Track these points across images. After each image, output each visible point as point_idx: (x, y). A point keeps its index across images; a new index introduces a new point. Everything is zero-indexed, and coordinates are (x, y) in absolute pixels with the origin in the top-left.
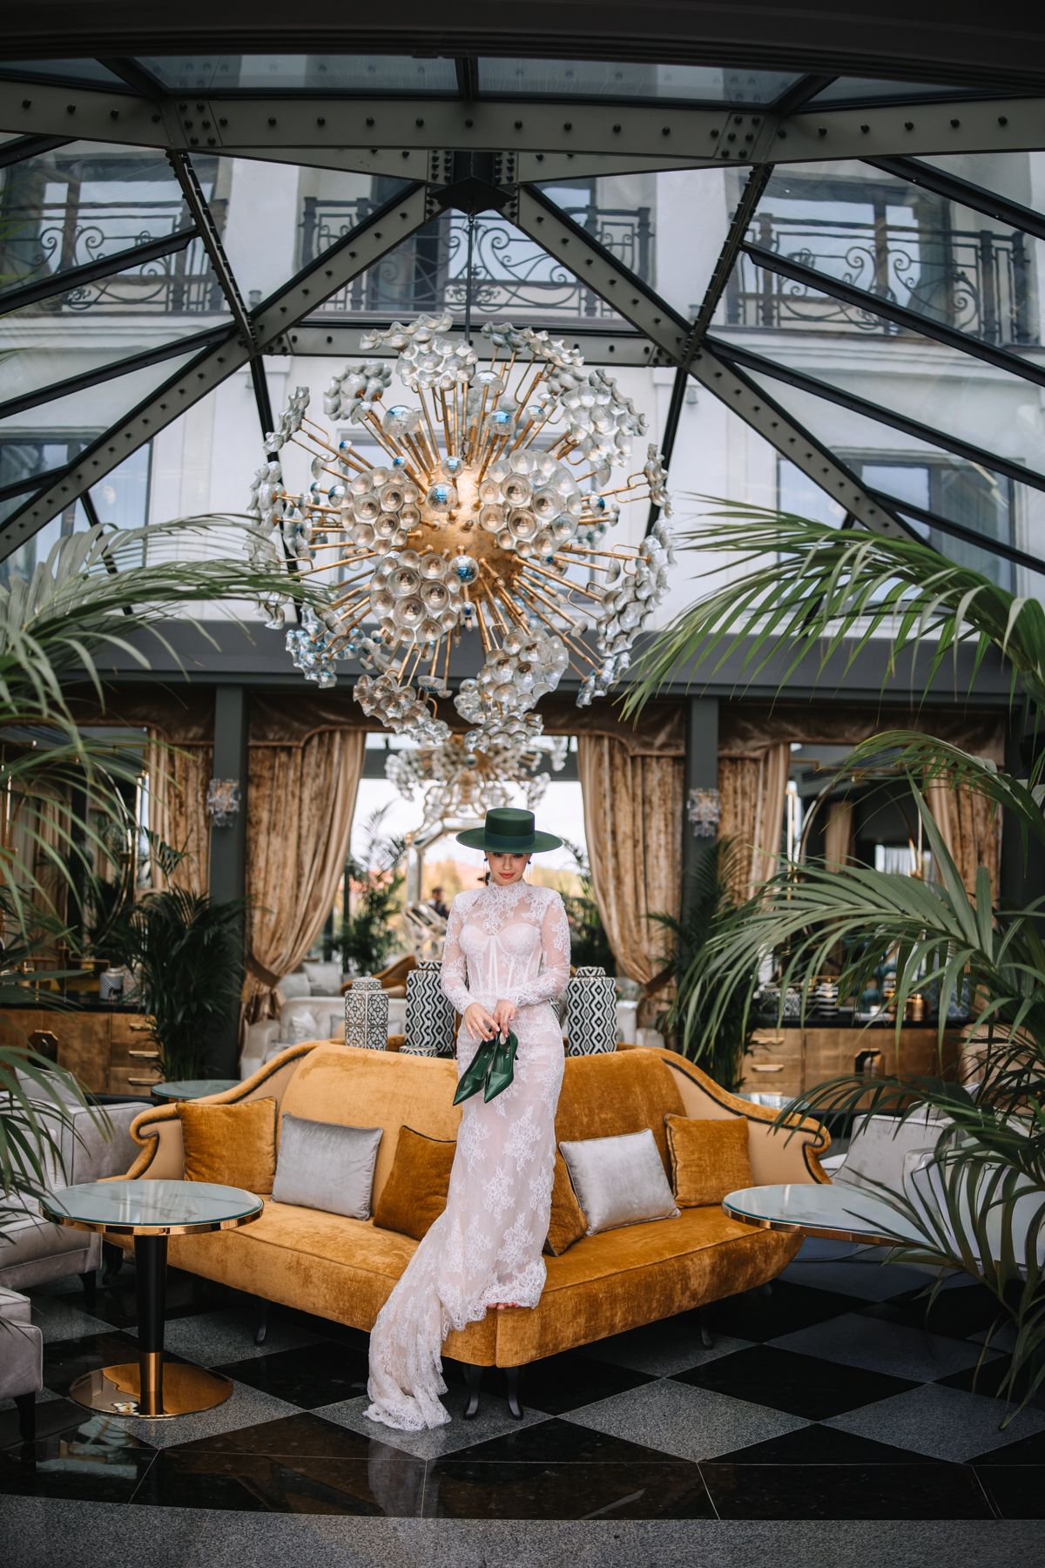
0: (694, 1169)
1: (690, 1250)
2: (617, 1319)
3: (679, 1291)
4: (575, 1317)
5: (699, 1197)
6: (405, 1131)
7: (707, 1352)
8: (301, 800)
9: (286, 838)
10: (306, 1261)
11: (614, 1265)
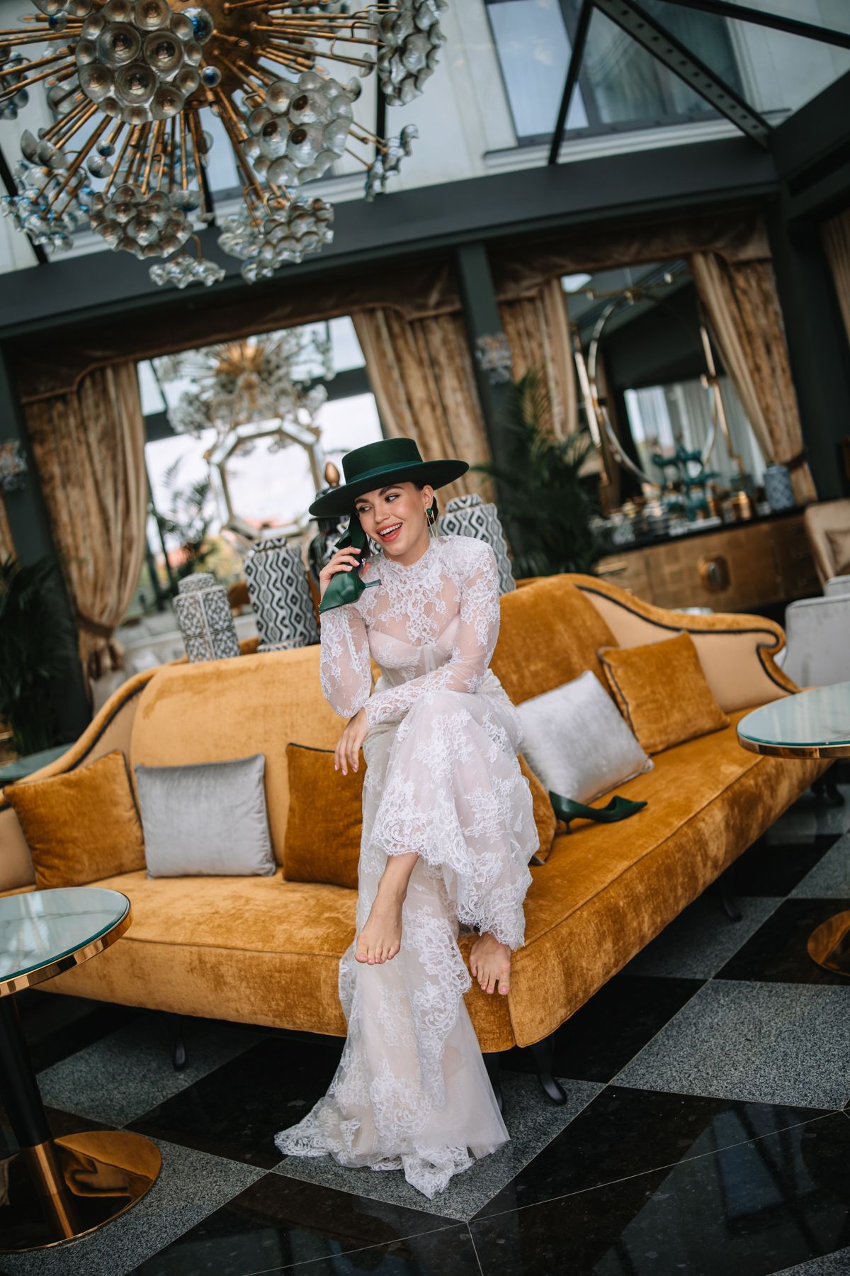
0: (650, 706)
1: (699, 809)
2: (646, 927)
3: (701, 865)
4: (600, 944)
5: (664, 738)
6: (293, 750)
7: (737, 926)
8: (88, 446)
9: (82, 487)
10: (211, 957)
11: (622, 857)
